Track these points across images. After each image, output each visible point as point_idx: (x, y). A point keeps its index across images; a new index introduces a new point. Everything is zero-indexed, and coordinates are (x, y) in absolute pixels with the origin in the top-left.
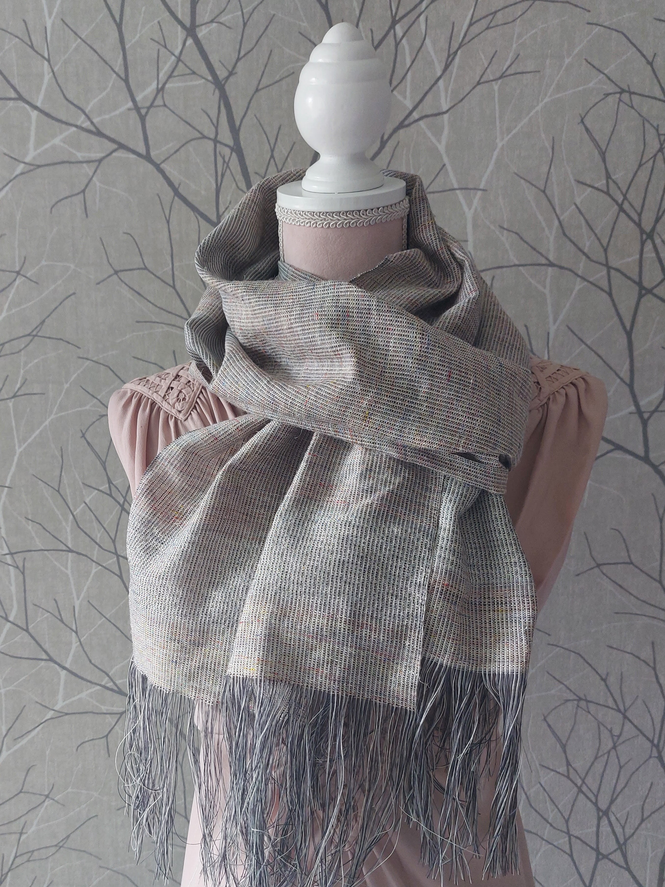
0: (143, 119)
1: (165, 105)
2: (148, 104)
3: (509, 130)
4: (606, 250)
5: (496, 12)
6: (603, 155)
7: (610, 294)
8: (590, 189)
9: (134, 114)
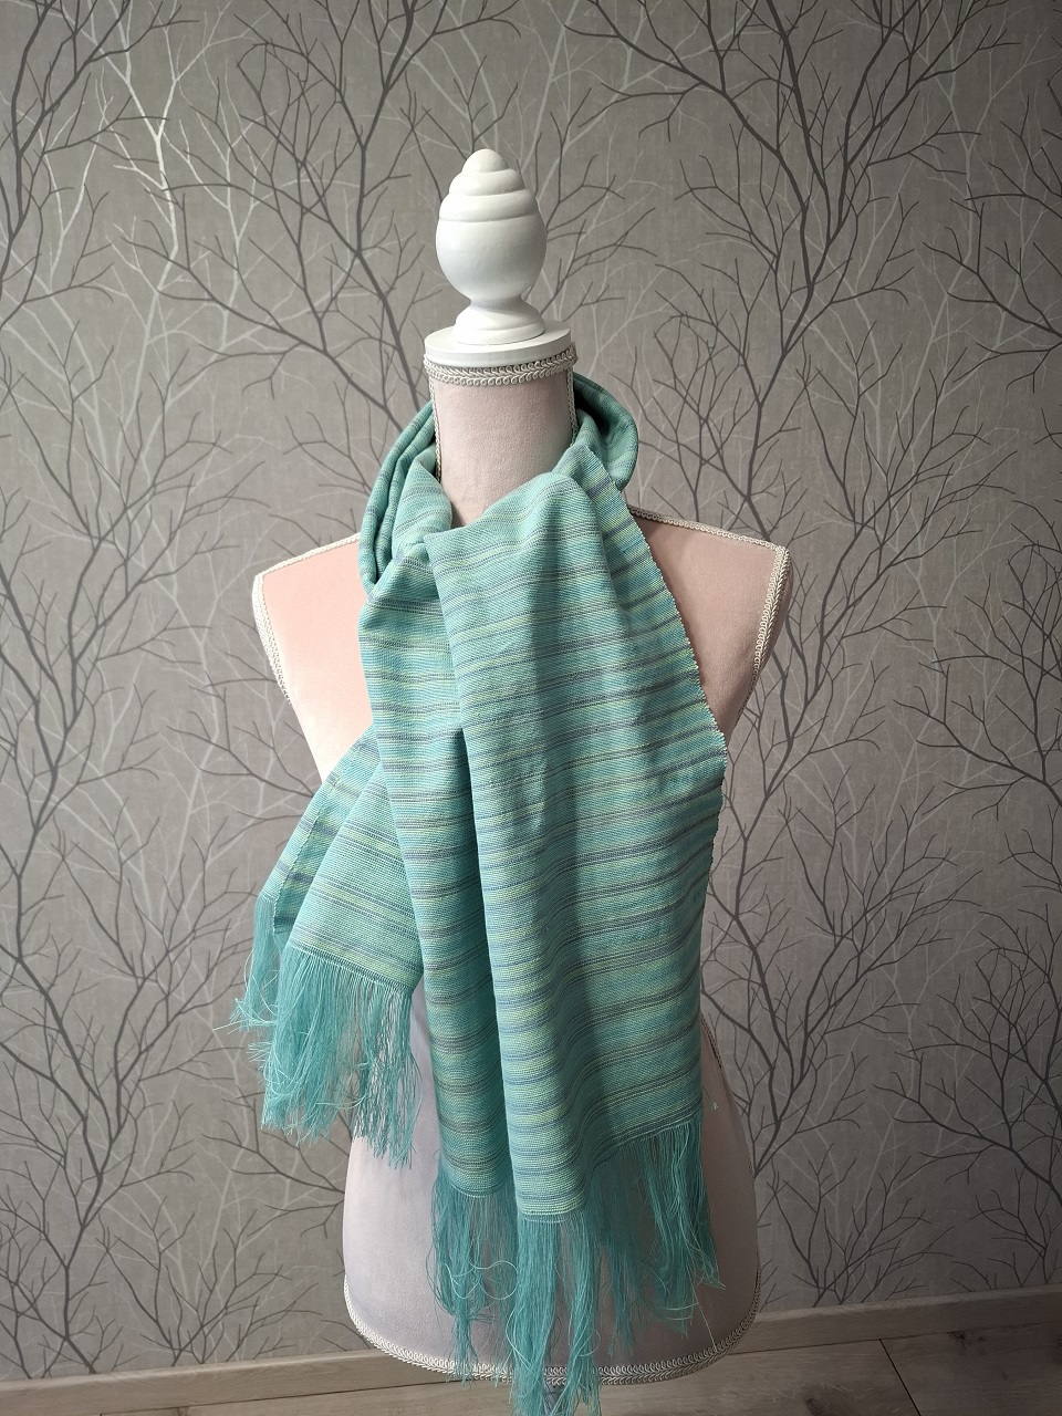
0: (320, 321)
1: (338, 311)
2: (324, 309)
3: (604, 341)
4: (676, 431)
5: (590, 254)
6: (671, 361)
7: (680, 463)
8: (662, 386)
9: (312, 316)
